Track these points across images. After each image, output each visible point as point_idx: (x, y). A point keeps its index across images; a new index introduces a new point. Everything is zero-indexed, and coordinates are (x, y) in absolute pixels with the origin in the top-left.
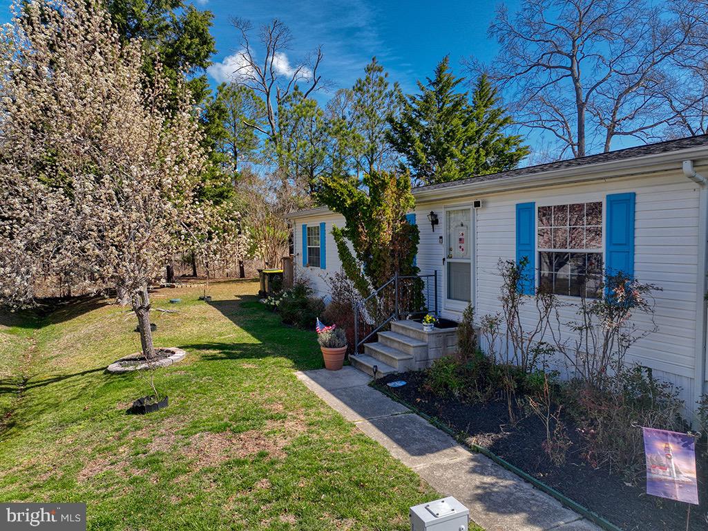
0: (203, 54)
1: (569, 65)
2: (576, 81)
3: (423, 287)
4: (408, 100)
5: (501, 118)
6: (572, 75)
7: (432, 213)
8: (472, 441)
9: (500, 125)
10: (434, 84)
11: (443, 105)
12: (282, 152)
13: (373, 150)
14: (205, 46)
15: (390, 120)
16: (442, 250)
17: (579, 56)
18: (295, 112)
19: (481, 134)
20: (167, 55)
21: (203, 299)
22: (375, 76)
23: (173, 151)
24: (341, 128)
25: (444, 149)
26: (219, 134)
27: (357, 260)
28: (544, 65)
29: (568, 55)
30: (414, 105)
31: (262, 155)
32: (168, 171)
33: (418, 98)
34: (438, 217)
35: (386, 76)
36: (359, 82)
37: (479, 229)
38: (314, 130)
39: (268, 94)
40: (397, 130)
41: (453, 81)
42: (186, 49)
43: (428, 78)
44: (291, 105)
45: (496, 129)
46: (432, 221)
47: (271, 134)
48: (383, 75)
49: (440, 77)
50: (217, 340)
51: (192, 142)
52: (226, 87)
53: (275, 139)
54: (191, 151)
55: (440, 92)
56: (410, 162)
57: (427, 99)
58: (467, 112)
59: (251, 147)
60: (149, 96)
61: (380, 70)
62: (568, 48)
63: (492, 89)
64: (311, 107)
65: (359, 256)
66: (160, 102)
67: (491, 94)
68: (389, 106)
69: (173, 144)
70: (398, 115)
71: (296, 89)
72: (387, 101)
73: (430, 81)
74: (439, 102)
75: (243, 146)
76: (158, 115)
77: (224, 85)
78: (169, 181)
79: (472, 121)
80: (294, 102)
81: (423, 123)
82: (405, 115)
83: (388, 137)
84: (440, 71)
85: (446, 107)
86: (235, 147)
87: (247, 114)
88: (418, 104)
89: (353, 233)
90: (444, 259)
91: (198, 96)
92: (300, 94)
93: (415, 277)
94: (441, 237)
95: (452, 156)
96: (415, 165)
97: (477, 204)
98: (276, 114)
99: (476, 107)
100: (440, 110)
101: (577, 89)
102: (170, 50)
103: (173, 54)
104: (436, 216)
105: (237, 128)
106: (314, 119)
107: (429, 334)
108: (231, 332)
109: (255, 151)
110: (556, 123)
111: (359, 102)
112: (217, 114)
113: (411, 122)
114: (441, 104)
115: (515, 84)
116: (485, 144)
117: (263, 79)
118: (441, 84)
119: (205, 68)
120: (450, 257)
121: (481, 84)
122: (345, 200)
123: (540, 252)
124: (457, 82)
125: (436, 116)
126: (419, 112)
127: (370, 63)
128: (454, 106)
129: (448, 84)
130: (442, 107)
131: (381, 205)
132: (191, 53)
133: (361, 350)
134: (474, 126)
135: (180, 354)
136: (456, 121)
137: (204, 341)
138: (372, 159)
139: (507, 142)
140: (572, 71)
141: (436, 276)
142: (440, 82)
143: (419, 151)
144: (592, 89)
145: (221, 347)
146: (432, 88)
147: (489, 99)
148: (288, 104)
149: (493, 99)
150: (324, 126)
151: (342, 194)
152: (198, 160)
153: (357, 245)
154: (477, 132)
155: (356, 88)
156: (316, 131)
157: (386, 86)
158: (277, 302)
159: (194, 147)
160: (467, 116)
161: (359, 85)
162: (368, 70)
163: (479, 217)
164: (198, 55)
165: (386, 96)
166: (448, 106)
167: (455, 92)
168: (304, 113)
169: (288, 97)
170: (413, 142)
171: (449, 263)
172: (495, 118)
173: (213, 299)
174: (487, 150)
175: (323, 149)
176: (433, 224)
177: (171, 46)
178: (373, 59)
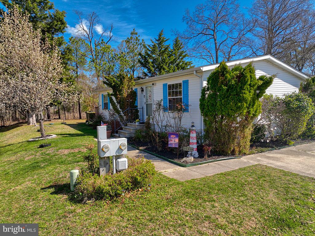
0: (62, 28)
1: (213, 34)
2: (215, 40)
3: (138, 112)
4: (147, 46)
5: (184, 54)
6: (214, 38)
7: (141, 88)
8: (141, 148)
9: (184, 57)
10: (157, 40)
11: (161, 48)
12: (97, 66)
13: (134, 66)
14: (63, 25)
15: (140, 54)
16: (145, 100)
17: (216, 31)
18: (102, 50)
19: (176, 61)
20: (47, 28)
21: (63, 123)
22: (134, 36)
23: (52, 66)
24: (120, 57)
25: (161, 66)
26: (69, 59)
27: (117, 104)
28: (204, 34)
29: (213, 30)
30: (150, 49)
31: (88, 68)
32: (50, 72)
33: (151, 46)
34: (144, 89)
35: (139, 36)
36: (128, 38)
37: (154, 92)
38: (110, 58)
39: (91, 42)
40: (143, 59)
41: (165, 40)
42: (55, 26)
43: (155, 38)
44: (100, 47)
45: (182, 59)
46: (142, 90)
47: (92, 58)
48: (137, 36)
49: (160, 38)
50: (68, 133)
51: (58, 63)
52: (73, 39)
53: (93, 61)
54: (58, 66)
55: (160, 43)
56: (148, 71)
57: (154, 46)
58: (171, 52)
59: (84, 64)
60: (43, 47)
61: (136, 34)
62: (212, 27)
63: (181, 43)
64: (108, 48)
65: (117, 102)
66: (48, 50)
67: (180, 45)
68: (140, 48)
69: (52, 64)
70: (143, 52)
71: (102, 40)
72: (139, 46)
73: (156, 39)
74: (160, 48)
75: (81, 63)
76: (47, 54)
77: (72, 38)
78: (51, 75)
79: (172, 55)
80: (102, 46)
81: (154, 56)
82: (146, 52)
83: (139, 61)
84: (160, 35)
85: (162, 50)
86: (77, 64)
87: (82, 51)
88: (151, 48)
89: (115, 95)
90: (145, 103)
91: (60, 45)
92: (104, 43)
93: (135, 109)
94: (144, 96)
95: (164, 69)
96: (150, 72)
97: (153, 84)
98: (94, 51)
99: (174, 50)
100: (160, 51)
101: (215, 43)
102: (49, 26)
103: (50, 28)
104: (143, 89)
105: (78, 56)
106: (110, 53)
107: (137, 125)
108: (73, 131)
109: (85, 66)
110: (208, 57)
111: (128, 47)
112: (68, 51)
113: (148, 55)
114: (160, 49)
115: (193, 41)
116: (178, 64)
117: (88, 36)
118: (160, 41)
119: (63, 33)
120: (147, 102)
121: (176, 41)
122: (112, 83)
123: (169, 99)
124: (166, 40)
125: (158, 53)
126: (151, 52)
127: (133, 31)
128: (165, 49)
129: (163, 41)
130: (161, 50)
131: (123, 85)
132: (57, 28)
133: (117, 132)
134: (173, 58)
135: (54, 136)
136: (165, 55)
137: (63, 133)
138: (134, 70)
139: (186, 64)
140: (214, 36)
141: (143, 108)
142: (160, 40)
143: (151, 67)
144: (221, 44)
145: (69, 134)
146: (157, 42)
147: (179, 47)
148: (99, 46)
149: (181, 47)
150: (114, 56)
151: (111, 81)
152: (60, 69)
153: (116, 98)
154: (174, 60)
155: (127, 41)
156: (111, 58)
157: (139, 40)
158: (92, 123)
159: (59, 64)
160: (171, 53)
161: (128, 40)
162: (132, 34)
163: (154, 89)
164: (60, 28)
165: (139, 45)
166: (163, 49)
167: (166, 44)
168: (105, 51)
169: (99, 44)
170: (149, 63)
171: (147, 104)
172: (182, 54)
173: (67, 123)
174: (178, 67)
175: (113, 65)
176: (142, 91)
177: (49, 24)
178: (134, 30)
